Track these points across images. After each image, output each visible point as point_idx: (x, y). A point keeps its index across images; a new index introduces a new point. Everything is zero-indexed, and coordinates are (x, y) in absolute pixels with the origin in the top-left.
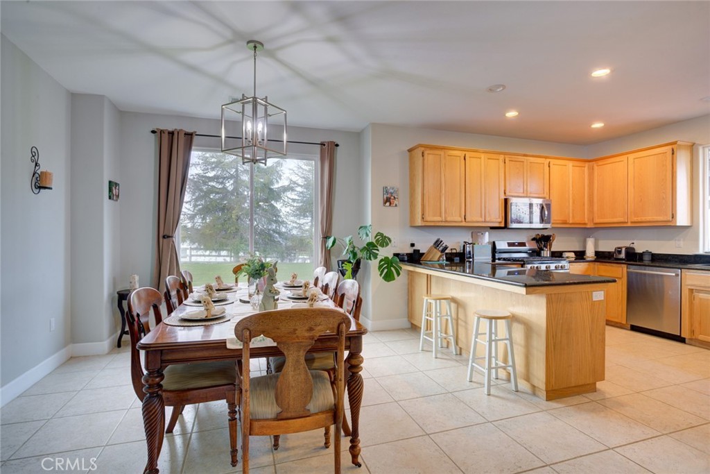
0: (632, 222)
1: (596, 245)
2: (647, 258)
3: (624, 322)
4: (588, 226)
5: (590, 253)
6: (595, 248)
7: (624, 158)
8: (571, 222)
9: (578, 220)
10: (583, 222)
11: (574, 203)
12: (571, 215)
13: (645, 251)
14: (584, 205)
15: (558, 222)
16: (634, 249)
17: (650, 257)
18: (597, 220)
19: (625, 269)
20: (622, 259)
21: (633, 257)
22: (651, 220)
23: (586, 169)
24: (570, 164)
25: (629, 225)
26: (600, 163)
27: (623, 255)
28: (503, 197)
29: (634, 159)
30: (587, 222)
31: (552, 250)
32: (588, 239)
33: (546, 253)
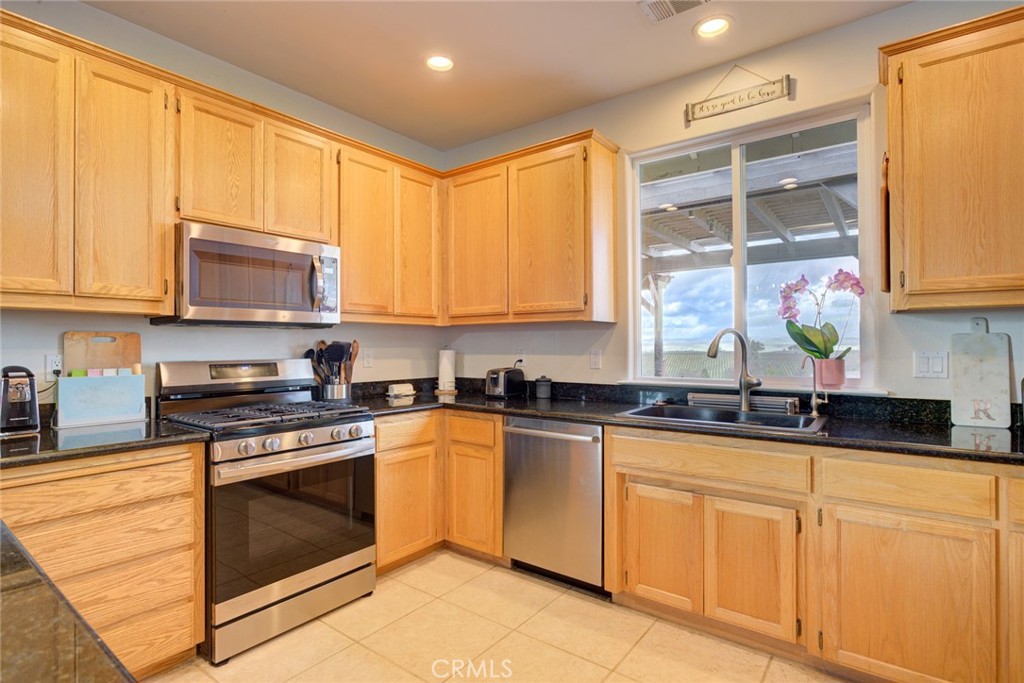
0: (516, 314)
1: (458, 364)
2: (543, 392)
3: (499, 554)
4: (439, 323)
5: (446, 384)
6: (456, 372)
7: (502, 167)
8: (397, 311)
9: (415, 306)
10: (427, 313)
11: (404, 265)
12: (398, 296)
13: (539, 377)
14: (429, 273)
15: (364, 309)
16: (520, 373)
17: (549, 388)
18: (455, 310)
19: (499, 425)
20: (498, 398)
21: (519, 392)
22: (549, 308)
23: (434, 190)
24: (397, 171)
25: (511, 319)
26: (461, 179)
27: (500, 390)
28: (171, 220)
29: (519, 170)
30: (435, 313)
31: (354, 380)
32: (442, 352)
33: (339, 391)
